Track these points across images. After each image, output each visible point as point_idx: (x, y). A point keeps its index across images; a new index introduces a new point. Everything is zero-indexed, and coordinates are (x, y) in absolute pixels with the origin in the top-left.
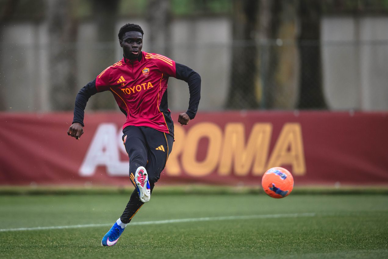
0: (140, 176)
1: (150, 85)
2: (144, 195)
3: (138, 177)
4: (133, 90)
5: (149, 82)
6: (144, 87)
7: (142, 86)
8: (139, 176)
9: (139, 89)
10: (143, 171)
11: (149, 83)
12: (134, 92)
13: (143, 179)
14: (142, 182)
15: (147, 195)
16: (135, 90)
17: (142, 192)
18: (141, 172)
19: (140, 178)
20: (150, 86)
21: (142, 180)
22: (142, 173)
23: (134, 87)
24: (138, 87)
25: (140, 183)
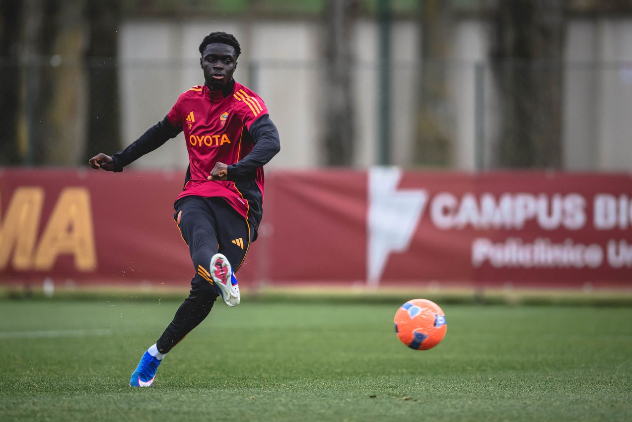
0: (218, 268)
1: (225, 139)
2: (229, 296)
3: (215, 272)
4: (200, 141)
5: (224, 133)
6: (217, 140)
7: (214, 139)
8: (216, 269)
9: (208, 142)
10: (222, 262)
11: (225, 136)
12: (200, 145)
13: (224, 272)
14: (223, 277)
15: (234, 295)
16: (203, 142)
17: (225, 292)
18: (219, 263)
19: (219, 272)
20: (225, 141)
21: (223, 274)
22: (221, 265)
23: (203, 137)
24: (208, 138)
25: (220, 280)
